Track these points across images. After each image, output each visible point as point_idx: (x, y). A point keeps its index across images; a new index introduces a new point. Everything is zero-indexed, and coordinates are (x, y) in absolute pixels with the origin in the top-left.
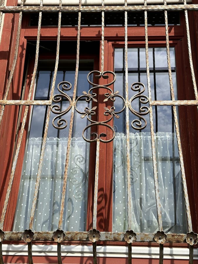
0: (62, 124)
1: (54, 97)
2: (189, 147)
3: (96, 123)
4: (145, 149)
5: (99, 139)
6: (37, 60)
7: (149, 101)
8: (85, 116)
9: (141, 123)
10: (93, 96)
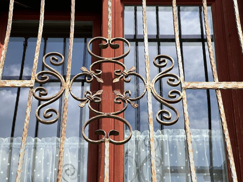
0: (51, 116)
1: (38, 75)
2: (238, 152)
3: (102, 115)
4: (171, 155)
5: (108, 139)
6: (11, 20)
7: (180, 82)
8: (85, 104)
9: (170, 115)
10: (96, 74)
